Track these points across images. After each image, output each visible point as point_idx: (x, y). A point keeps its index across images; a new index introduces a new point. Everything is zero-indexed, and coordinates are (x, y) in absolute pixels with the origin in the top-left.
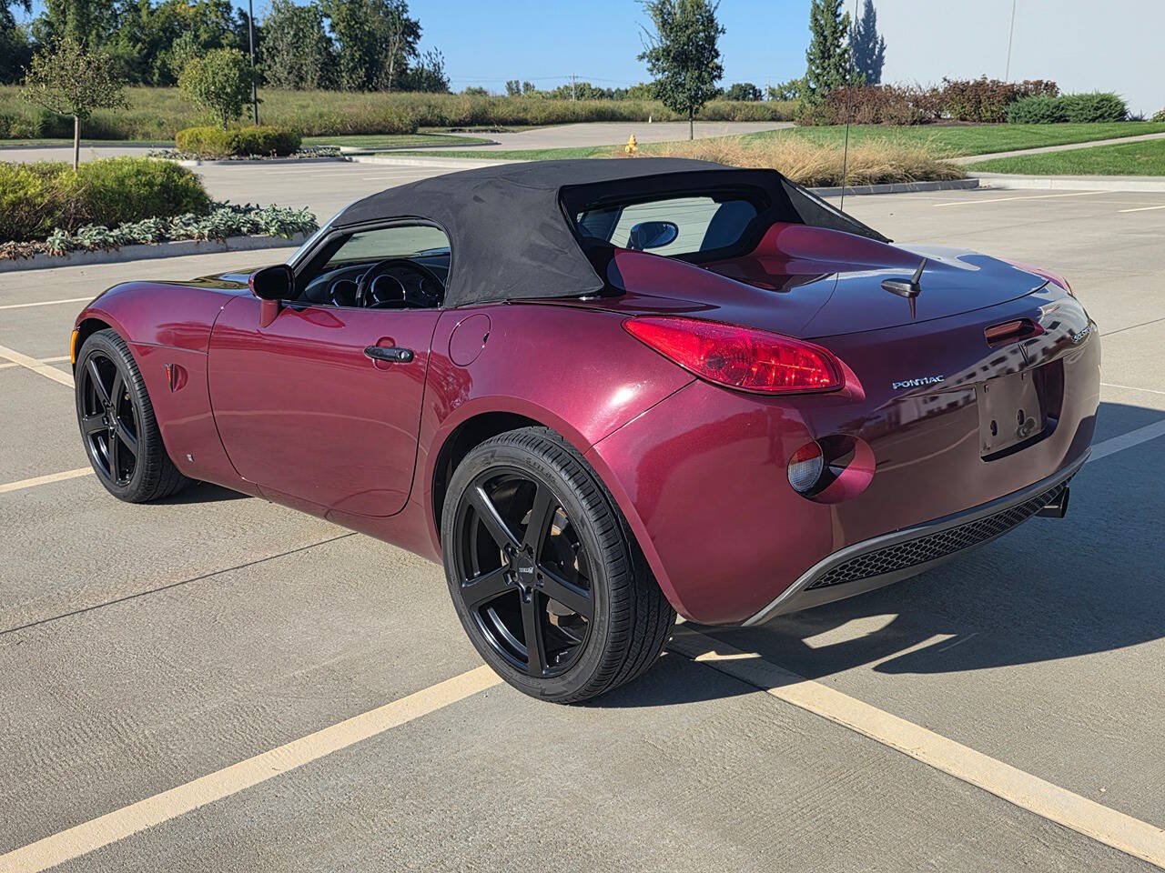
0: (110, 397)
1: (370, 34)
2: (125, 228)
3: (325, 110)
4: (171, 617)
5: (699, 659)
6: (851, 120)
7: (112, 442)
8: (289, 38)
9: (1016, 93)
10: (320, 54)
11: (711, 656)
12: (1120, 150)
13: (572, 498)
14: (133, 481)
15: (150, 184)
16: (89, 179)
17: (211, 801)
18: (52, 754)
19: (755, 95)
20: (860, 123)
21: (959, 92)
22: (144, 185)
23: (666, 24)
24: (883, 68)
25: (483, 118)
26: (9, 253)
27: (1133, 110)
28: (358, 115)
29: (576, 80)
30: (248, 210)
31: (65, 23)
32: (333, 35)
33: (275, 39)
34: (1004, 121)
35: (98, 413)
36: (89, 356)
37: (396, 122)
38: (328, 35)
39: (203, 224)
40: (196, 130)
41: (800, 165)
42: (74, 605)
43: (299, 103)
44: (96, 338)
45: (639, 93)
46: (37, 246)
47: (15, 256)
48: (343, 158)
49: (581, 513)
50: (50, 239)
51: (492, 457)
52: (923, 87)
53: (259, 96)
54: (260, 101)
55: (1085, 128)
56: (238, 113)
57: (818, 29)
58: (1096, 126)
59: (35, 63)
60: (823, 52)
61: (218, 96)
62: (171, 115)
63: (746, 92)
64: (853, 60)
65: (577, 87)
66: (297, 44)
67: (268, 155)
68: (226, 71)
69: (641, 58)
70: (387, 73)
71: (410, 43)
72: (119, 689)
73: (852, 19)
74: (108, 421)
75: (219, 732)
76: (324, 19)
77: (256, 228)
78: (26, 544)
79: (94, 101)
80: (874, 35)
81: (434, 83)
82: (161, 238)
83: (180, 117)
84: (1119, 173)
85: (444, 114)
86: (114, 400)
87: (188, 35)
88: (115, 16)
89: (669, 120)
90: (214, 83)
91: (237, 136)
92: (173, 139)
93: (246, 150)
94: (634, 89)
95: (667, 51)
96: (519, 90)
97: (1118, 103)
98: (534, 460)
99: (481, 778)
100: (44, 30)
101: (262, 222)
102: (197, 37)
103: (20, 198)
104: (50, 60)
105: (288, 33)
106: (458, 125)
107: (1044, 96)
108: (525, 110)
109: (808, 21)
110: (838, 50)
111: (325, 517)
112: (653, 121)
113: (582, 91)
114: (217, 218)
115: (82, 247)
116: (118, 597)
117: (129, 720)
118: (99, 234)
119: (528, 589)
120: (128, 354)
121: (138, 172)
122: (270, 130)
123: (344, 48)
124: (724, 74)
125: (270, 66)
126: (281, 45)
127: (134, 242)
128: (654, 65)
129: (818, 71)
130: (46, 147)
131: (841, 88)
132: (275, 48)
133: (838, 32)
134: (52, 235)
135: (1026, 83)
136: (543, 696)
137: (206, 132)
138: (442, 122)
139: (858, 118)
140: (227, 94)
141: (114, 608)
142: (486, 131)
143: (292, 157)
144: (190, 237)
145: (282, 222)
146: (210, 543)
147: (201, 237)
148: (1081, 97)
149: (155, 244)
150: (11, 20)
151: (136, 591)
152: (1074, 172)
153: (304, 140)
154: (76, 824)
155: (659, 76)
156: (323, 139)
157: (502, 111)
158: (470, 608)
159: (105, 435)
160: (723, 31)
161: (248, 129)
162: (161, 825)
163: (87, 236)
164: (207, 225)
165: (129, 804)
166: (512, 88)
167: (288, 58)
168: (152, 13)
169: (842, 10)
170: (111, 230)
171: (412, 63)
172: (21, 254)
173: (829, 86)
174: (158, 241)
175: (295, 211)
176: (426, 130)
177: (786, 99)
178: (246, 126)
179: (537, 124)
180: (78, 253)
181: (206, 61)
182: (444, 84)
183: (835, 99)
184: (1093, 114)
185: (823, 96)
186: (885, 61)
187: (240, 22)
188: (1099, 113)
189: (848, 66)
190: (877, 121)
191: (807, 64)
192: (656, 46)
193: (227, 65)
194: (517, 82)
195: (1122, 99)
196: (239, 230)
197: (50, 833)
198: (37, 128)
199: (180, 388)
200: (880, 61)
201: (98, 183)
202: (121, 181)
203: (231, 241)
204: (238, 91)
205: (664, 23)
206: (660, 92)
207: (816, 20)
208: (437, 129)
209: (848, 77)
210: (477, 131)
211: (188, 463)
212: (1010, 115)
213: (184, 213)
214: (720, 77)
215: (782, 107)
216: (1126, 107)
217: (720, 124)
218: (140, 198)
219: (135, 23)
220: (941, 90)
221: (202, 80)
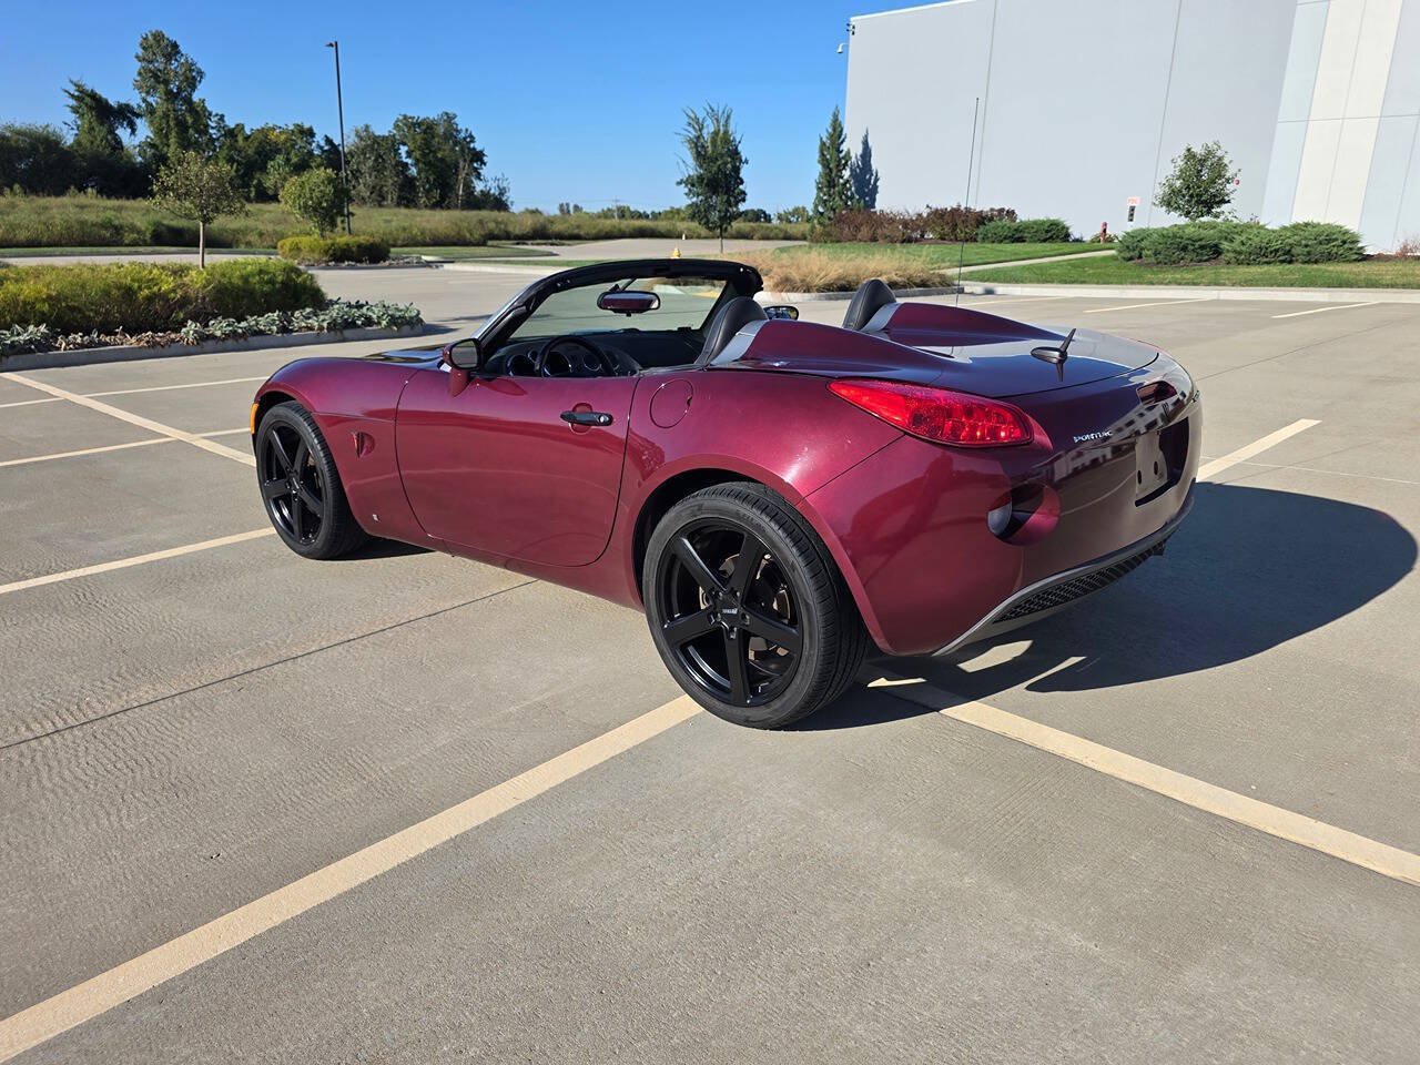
0: (293, 464)
1: (442, 160)
2: (251, 320)
3: (406, 224)
4: (380, 661)
5: (870, 685)
6: (853, 238)
7: (295, 505)
8: (370, 163)
9: (984, 218)
10: (398, 176)
11: (882, 682)
12: (1073, 265)
13: (782, 545)
14: (318, 541)
15: (271, 282)
16: (217, 276)
17: (463, 831)
18: (298, 793)
19: (765, 218)
20: (860, 240)
21: (939, 216)
22: (267, 283)
23: (700, 155)
24: (878, 196)
25: (543, 233)
26: (148, 342)
27: (1075, 233)
28: (436, 229)
29: (618, 204)
30: (359, 306)
31: (169, 146)
32: (409, 161)
33: (359, 163)
34: (975, 241)
35: (279, 478)
36: (272, 426)
37: (468, 235)
38: (405, 160)
39: (322, 317)
40: (297, 239)
41: (823, 273)
42: (284, 653)
43: (384, 217)
44: (278, 410)
45: (670, 215)
46: (173, 336)
47: (153, 344)
48: (428, 264)
49: (791, 559)
50: (184, 330)
51: (699, 510)
52: (910, 212)
53: (351, 209)
54: (353, 215)
55: (1039, 247)
56: (333, 224)
57: (825, 162)
58: (1047, 246)
59: (162, 174)
60: (829, 182)
61: (315, 210)
62: (270, 228)
63: (759, 216)
64: (853, 189)
65: (619, 208)
66: (378, 168)
67: (361, 262)
68: (322, 188)
69: (679, 183)
70: (457, 195)
71: (476, 169)
72: (347, 729)
73: (853, 155)
74: (290, 485)
75: (453, 766)
76: (401, 147)
77: (369, 321)
78: (224, 599)
79: (217, 208)
80: (870, 170)
81: (499, 204)
82: (284, 330)
83: (278, 228)
84: (1073, 282)
85: (510, 229)
86: (298, 466)
87: (280, 159)
88: (212, 140)
89: (699, 237)
90: (311, 198)
91: (333, 245)
92: (275, 248)
93: (341, 257)
94: (666, 212)
95: (700, 178)
96: (569, 211)
97: (1064, 227)
98: (743, 511)
99: (709, 799)
100: (150, 152)
101: (374, 316)
102: (288, 160)
103: (154, 294)
104: (176, 170)
105: (369, 158)
106: (522, 238)
107: (1006, 221)
108: (578, 227)
109: (817, 156)
110: (841, 181)
111: (506, 567)
112: (687, 238)
113: (623, 213)
114: (334, 312)
115: (213, 337)
116: (324, 644)
117: (365, 758)
118: (228, 325)
119: (732, 628)
120: (312, 423)
121: (261, 272)
122: (362, 239)
123: (419, 173)
124: (747, 197)
125: (354, 187)
126: (364, 168)
127: (261, 333)
128: (690, 190)
129: (825, 198)
130: (159, 253)
131: (844, 212)
132: (358, 171)
133: (841, 166)
134: (186, 326)
135: (992, 210)
136: (748, 723)
137: (305, 241)
138: (508, 236)
139: (859, 237)
140: (323, 208)
141: (323, 654)
142: (545, 244)
143: (382, 264)
144: (311, 329)
145: (392, 316)
146: (398, 594)
147: (321, 328)
148: (1035, 222)
149: (280, 335)
150: (119, 143)
151: (339, 639)
152: (1038, 282)
153: (392, 250)
154: (339, 859)
155: (694, 199)
156: (406, 249)
157: (558, 227)
158: (672, 647)
159: (287, 499)
160: (746, 162)
161: (342, 239)
162: (421, 856)
163: (218, 327)
164: (324, 319)
165: (385, 837)
166: (564, 209)
167: (370, 180)
168: (247, 138)
169: (844, 147)
170: (239, 323)
171: (479, 186)
172: (159, 343)
173: (834, 210)
174: (283, 333)
175: (402, 307)
176: (495, 243)
177: (790, 222)
178: (341, 237)
179: (589, 239)
180: (210, 343)
181: (304, 179)
182: (506, 205)
183: (840, 220)
184: (1044, 236)
185: (830, 219)
186: (879, 189)
187: (326, 148)
188: (1049, 234)
189: (849, 193)
190: (874, 239)
191: (815, 191)
192: (691, 174)
193: (323, 182)
194: (568, 205)
195: (1067, 224)
196: (354, 322)
197: (315, 868)
198: (148, 236)
199: (368, 452)
200: (875, 190)
201: (225, 281)
202: (245, 279)
203: (347, 333)
204: (332, 205)
205: (698, 154)
206: (696, 213)
207: (823, 155)
208: (503, 242)
209: (849, 203)
210: (538, 244)
211: (372, 521)
212: (980, 236)
213: (304, 308)
214: (744, 200)
215: (792, 229)
216: (1070, 231)
217: (742, 241)
218: (265, 295)
219: (232, 147)
220: (925, 215)
221: (300, 196)
